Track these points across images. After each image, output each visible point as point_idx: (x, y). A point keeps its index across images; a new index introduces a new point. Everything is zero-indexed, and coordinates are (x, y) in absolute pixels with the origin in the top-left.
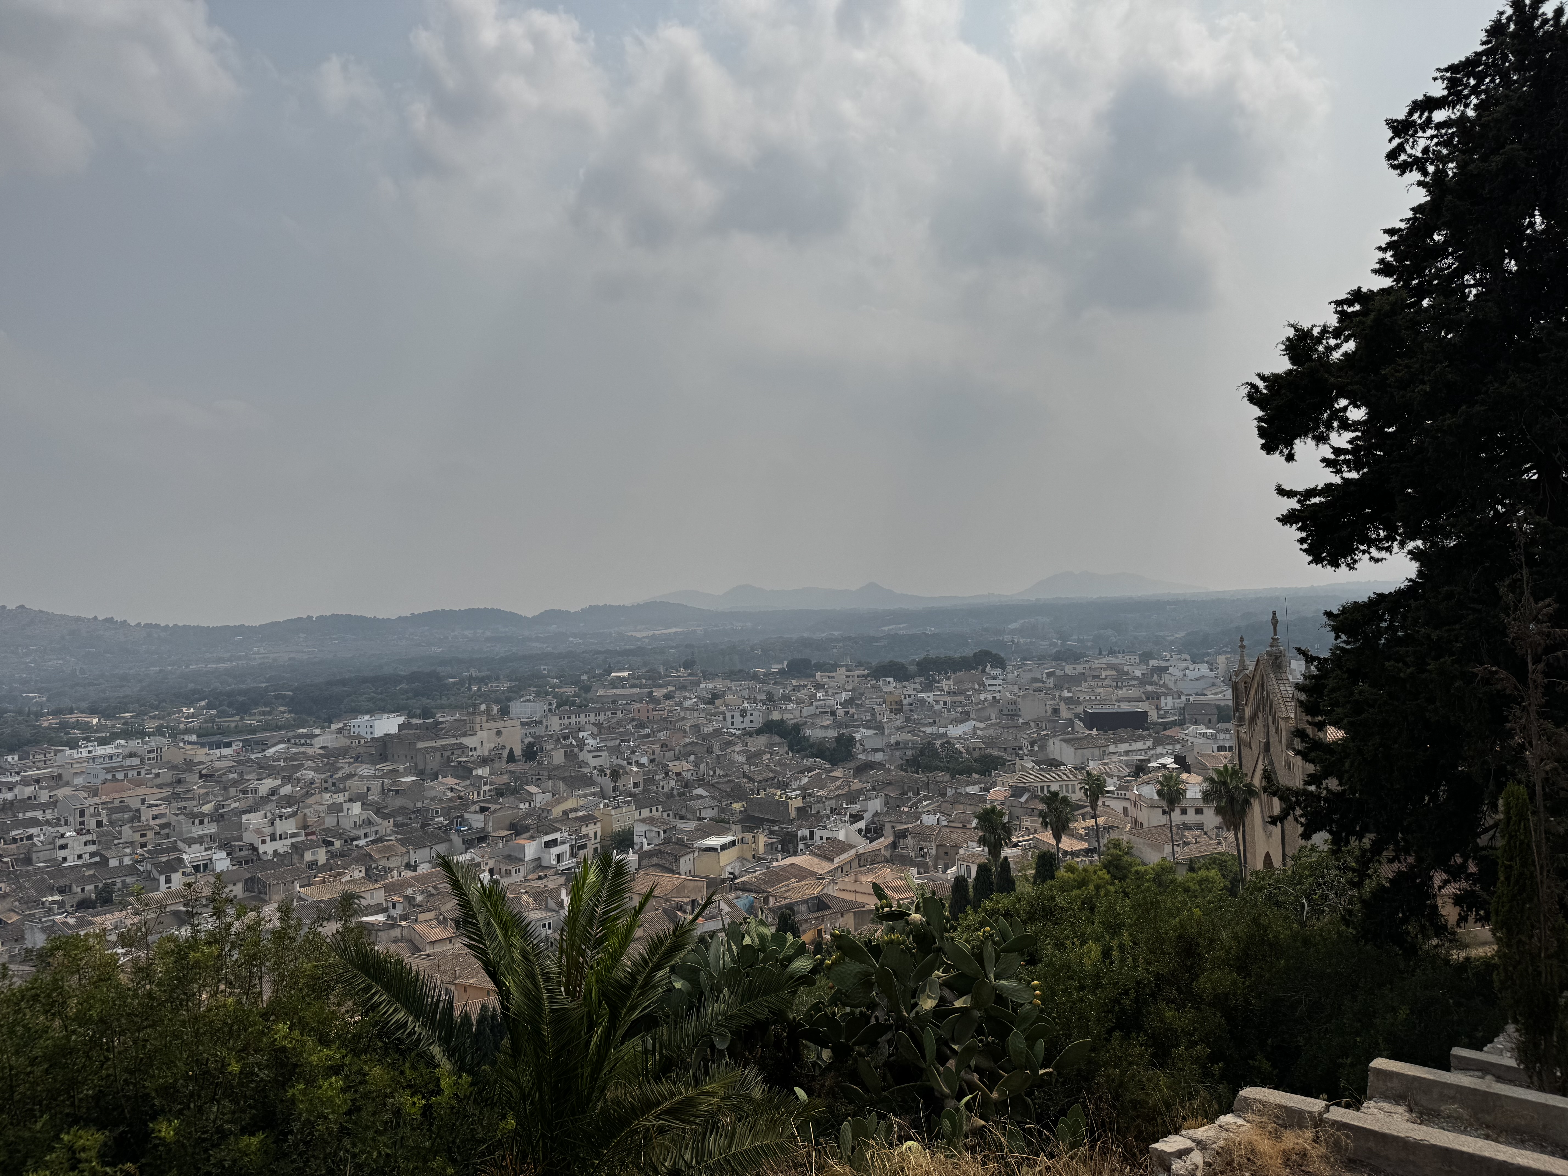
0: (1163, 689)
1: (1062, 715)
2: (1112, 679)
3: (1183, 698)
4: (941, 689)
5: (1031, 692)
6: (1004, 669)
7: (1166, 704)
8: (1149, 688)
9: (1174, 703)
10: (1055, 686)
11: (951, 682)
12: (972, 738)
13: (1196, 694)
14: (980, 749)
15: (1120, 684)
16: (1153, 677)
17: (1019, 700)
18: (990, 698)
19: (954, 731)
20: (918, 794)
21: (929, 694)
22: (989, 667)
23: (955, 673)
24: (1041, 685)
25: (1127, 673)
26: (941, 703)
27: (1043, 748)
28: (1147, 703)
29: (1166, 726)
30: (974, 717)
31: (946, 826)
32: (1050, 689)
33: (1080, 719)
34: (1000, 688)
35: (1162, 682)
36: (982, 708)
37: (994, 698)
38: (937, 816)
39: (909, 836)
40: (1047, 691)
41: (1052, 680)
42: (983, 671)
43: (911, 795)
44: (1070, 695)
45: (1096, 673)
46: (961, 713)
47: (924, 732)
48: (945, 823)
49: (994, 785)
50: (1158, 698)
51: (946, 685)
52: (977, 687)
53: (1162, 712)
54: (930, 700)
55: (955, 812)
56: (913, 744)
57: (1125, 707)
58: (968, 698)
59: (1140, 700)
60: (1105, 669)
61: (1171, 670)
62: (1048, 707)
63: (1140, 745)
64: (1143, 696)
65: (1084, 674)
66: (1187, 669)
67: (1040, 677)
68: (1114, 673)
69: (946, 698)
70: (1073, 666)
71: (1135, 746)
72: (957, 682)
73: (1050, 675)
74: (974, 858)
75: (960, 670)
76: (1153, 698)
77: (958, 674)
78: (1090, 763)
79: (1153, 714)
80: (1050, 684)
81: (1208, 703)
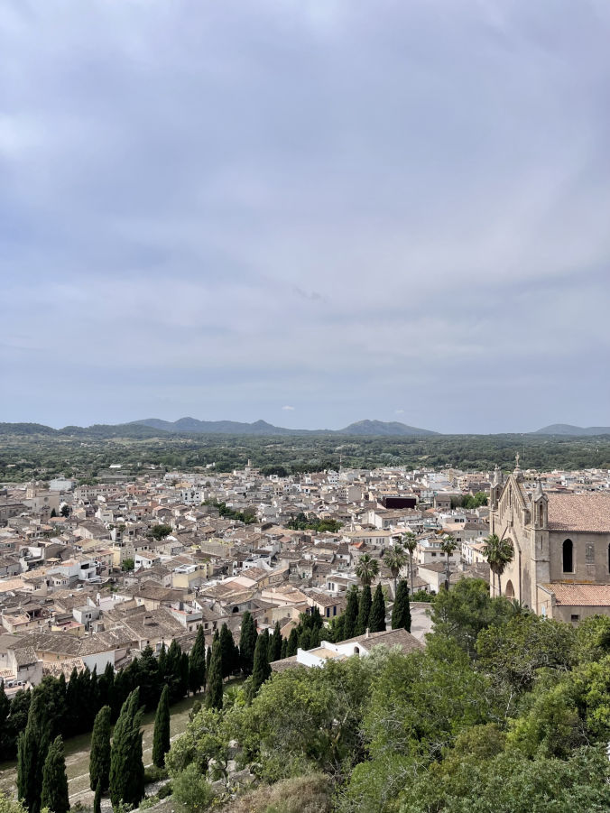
0: (421, 487)
2: (395, 480)
3: (432, 492)
4: (304, 482)
5: (353, 486)
6: (338, 472)
9: (427, 495)
10: (365, 482)
11: (309, 478)
13: (439, 490)
14: (328, 517)
15: (399, 483)
16: (415, 479)
17: (347, 490)
18: (331, 488)
21: (298, 485)
22: (329, 470)
23: (311, 473)
24: (357, 482)
25: (402, 477)
26: (305, 490)
27: (364, 518)
28: (414, 494)
29: (426, 507)
30: (323, 499)
31: (317, 561)
32: (363, 484)
33: (380, 502)
34: (337, 482)
35: (420, 483)
36: (327, 494)
37: (334, 488)
38: (311, 555)
39: (297, 566)
40: (361, 486)
41: (363, 479)
42: (327, 472)
44: (374, 488)
45: (386, 477)
46: (316, 496)
47: (296, 507)
48: (316, 559)
50: (419, 492)
51: (307, 480)
52: (324, 482)
53: (421, 499)
54: (298, 488)
55: (321, 553)
56: (292, 513)
57: (403, 496)
58: (319, 488)
59: (410, 492)
60: (391, 475)
62: (362, 494)
63: (415, 517)
64: (412, 490)
66: (433, 476)
67: (356, 477)
68: (395, 477)
69: (307, 487)
70: (374, 471)
71: (413, 518)
72: (313, 478)
73: (362, 476)
74: (337, 579)
75: (315, 471)
76: (417, 491)
77: (314, 474)
78: (391, 527)
79: (418, 500)
80: (362, 481)
81: (446, 496)
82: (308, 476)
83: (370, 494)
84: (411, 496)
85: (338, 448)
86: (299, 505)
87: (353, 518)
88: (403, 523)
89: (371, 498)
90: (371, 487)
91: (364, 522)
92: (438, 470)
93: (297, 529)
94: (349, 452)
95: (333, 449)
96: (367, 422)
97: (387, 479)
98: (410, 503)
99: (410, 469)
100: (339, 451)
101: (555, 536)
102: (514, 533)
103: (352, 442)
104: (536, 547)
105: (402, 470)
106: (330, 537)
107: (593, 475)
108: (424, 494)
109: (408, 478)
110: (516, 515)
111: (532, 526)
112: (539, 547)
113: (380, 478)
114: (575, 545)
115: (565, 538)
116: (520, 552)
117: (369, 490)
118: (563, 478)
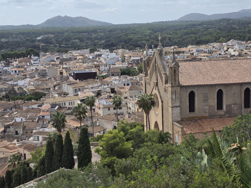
0: (100, 63)
1: (64, 75)
2: (81, 60)
3: (108, 66)
4: (13, 65)
5: (51, 66)
6: (39, 56)
7: (102, 69)
8: (95, 63)
9: (105, 68)
10: (60, 63)
11: (17, 62)
12: (29, 85)
13: (113, 65)
14: (33, 90)
15: (84, 61)
16: (96, 58)
17: (47, 69)
18: (34, 69)
19: (21, 83)
20: (11, 110)
21: (8, 68)
22: (32, 56)
23: (18, 59)
24: (54, 63)
25: (86, 57)
26: (14, 71)
27: (60, 88)
28: (95, 68)
29: (104, 77)
30: (29, 77)
31: (26, 122)
32: (58, 64)
33: (72, 76)
34: (38, 64)
35: (100, 60)
36: (32, 73)
37: (36, 68)
38: (21, 118)
39: (11, 127)
40: (57, 65)
41: (59, 60)
42: (30, 57)
43: (8, 110)
44: (67, 66)
45: (75, 58)
46: (23, 75)
47: (8, 84)
48: (25, 120)
49: (43, 104)
50: (99, 67)
51: (15, 63)
52: (28, 64)
53: (100, 72)
54: (9, 70)
55: (29, 116)
56: (5, 89)
57: (87, 71)
58: (25, 69)
59: (92, 67)
60: (78, 56)
61: (103, 56)
62: (58, 72)
63: (96, 85)
64: (94, 66)
65: (71, 58)
66: (109, 55)
67: (53, 59)
68: (82, 57)
69: (16, 69)
70: (66, 54)
71: (94, 85)
72: (20, 62)
73: (57, 58)
74: (41, 133)
75: (21, 57)
76: (97, 66)
77: (20, 59)
78: (79, 93)
79: (98, 73)
80: (58, 62)
81: (117, 68)
82: (16, 61)
83: (64, 71)
84: (94, 70)
85: (39, 38)
86: (10, 83)
87: (52, 89)
88: (88, 90)
89: (65, 74)
90: (65, 66)
91: (59, 91)
92: (111, 51)
93: (9, 101)
94: (47, 41)
95: (34, 39)
96: (59, 17)
97: (76, 59)
98: (92, 76)
99: (92, 51)
100: (39, 41)
101: (184, 89)
102: (158, 90)
103: (49, 33)
104: (172, 98)
105: (86, 52)
106: (35, 104)
107: (214, 47)
108: (102, 68)
109: (91, 57)
110: (159, 78)
111: (169, 85)
112: (174, 98)
113: (70, 59)
114: (196, 94)
115: (189, 91)
116: (162, 102)
117: (63, 68)
118: (194, 50)
